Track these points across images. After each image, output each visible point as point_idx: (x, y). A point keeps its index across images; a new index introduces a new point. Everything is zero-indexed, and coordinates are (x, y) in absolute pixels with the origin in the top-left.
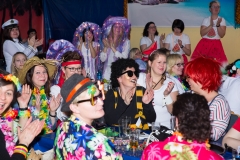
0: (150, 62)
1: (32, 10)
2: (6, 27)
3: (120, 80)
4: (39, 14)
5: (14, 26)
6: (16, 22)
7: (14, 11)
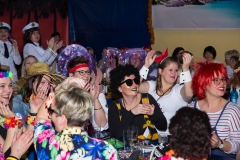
0: (160, 70)
1: (57, 14)
2: (26, 31)
3: (120, 90)
4: (64, 17)
5: (35, 29)
6: (36, 25)
7: (39, 13)
